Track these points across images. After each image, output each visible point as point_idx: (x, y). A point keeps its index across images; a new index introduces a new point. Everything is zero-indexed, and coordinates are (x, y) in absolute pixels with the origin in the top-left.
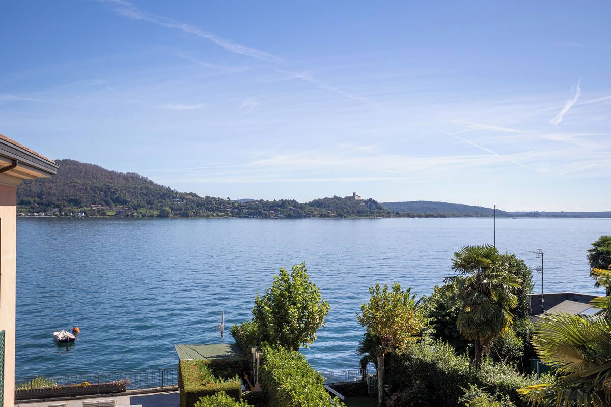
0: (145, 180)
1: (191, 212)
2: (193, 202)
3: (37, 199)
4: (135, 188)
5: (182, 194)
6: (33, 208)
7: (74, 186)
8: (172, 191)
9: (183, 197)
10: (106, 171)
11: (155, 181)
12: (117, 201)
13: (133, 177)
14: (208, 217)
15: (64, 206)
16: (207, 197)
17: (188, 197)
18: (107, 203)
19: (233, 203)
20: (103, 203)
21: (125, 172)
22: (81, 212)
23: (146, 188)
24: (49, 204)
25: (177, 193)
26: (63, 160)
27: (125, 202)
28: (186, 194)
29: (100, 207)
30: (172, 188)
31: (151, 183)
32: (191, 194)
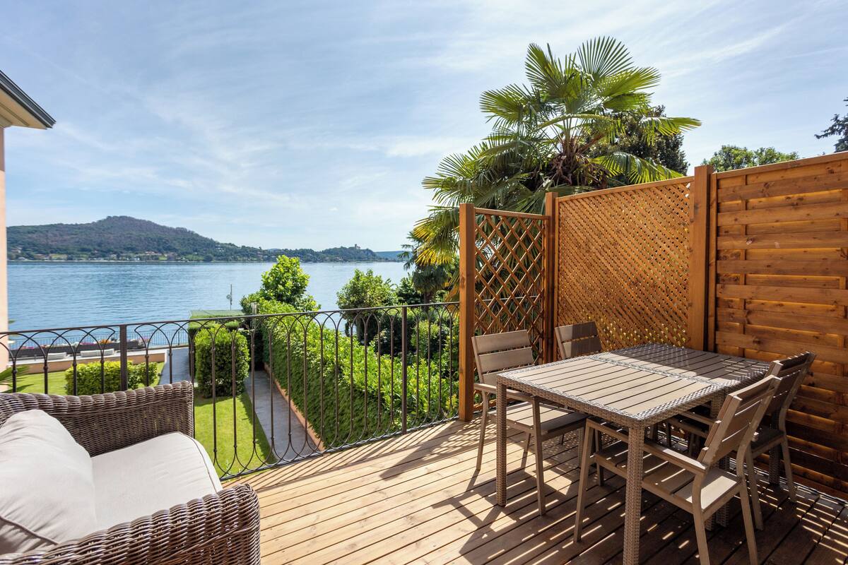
0: (192, 233)
1: (230, 258)
2: (232, 250)
3: (96, 247)
4: (184, 239)
5: (222, 244)
6: (94, 254)
7: (130, 237)
8: (215, 242)
9: (223, 246)
10: (158, 226)
11: (200, 234)
12: (169, 249)
13: (181, 232)
14: (244, 261)
15: (122, 253)
16: (243, 247)
17: (227, 246)
18: (160, 251)
19: (264, 251)
20: (156, 250)
21: (175, 227)
22: (137, 257)
23: (193, 239)
24: (109, 251)
25: (218, 243)
26: (121, 217)
27: (175, 250)
28: (226, 244)
29: (153, 253)
30: (215, 239)
31: (197, 235)
32: (230, 244)
